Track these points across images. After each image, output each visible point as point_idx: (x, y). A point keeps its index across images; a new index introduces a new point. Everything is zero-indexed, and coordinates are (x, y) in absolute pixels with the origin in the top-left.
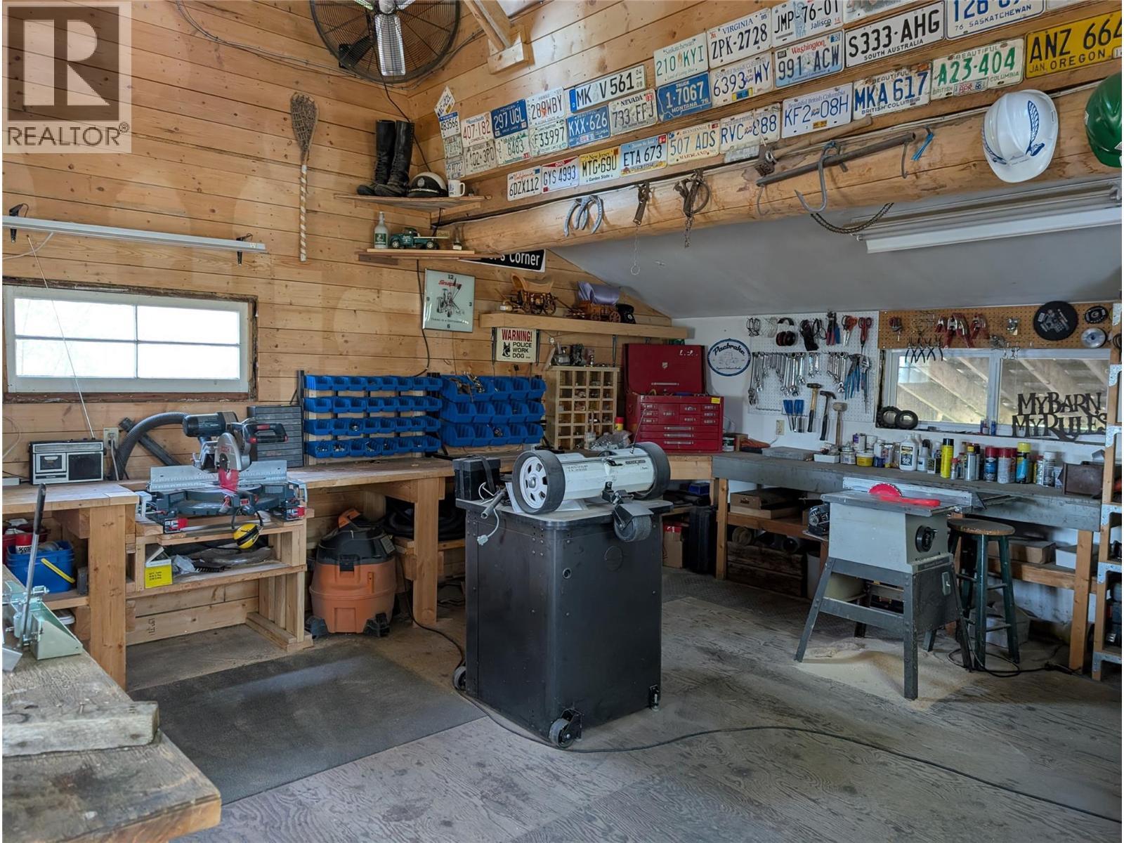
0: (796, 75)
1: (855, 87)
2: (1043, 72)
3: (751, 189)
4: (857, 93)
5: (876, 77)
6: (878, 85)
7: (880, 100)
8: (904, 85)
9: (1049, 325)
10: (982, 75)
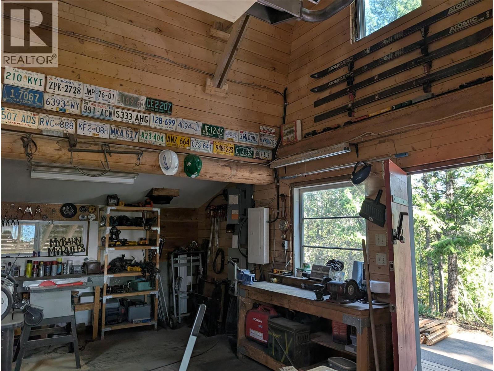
0: (92, 113)
1: (111, 127)
2: (170, 146)
3: (63, 151)
4: (112, 129)
5: (120, 127)
6: (120, 130)
7: (121, 135)
8: (130, 133)
9: (67, 212)
10: (154, 140)
